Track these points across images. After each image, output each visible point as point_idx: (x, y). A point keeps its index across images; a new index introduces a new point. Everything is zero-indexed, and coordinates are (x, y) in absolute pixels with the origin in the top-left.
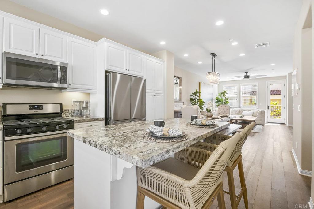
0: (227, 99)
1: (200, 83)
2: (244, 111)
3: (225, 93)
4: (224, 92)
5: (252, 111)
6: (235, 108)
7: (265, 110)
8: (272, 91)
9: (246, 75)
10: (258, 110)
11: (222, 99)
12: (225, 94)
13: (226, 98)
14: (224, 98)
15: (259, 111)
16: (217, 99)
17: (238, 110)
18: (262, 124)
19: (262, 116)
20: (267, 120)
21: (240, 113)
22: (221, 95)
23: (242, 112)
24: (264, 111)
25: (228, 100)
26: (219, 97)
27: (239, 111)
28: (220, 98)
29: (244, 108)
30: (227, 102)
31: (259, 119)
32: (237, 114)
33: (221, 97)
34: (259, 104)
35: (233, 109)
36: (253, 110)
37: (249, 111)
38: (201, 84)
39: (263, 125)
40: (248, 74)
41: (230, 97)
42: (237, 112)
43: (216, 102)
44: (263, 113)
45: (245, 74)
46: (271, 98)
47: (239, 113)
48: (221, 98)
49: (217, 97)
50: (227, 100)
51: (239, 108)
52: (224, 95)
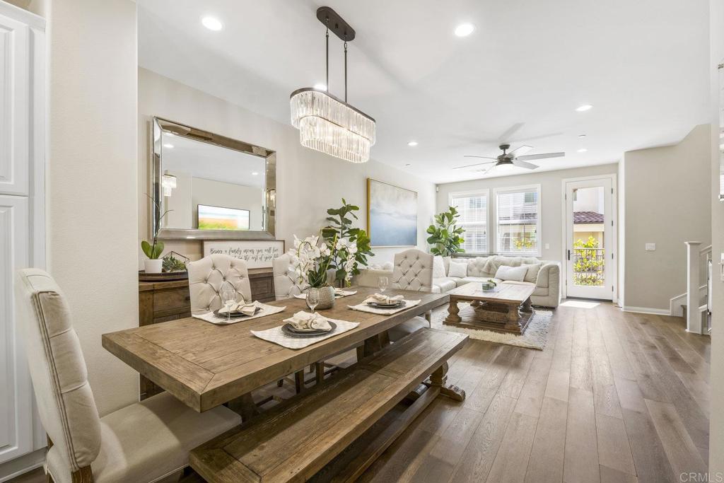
0: (459, 231)
1: (368, 181)
2: (504, 264)
3: (453, 214)
4: (450, 212)
5: (524, 266)
6: (478, 258)
7: (559, 264)
8: (577, 214)
9: (505, 154)
10: (539, 262)
11: (445, 232)
12: (455, 219)
13: (455, 227)
14: (451, 230)
15: (541, 265)
16: (432, 231)
17: (487, 264)
18: (551, 304)
19: (550, 283)
20: (563, 290)
21: (491, 272)
22: (443, 221)
23: (498, 268)
24: (557, 268)
25: (460, 236)
26: (437, 226)
27: (490, 266)
28: (439, 229)
29: (503, 258)
30: (456, 239)
31: (544, 291)
32: (485, 273)
33: (444, 227)
34: (543, 246)
35: (474, 260)
36: (526, 263)
37: (516, 265)
38: (373, 186)
39: (553, 309)
40: (508, 152)
41: (468, 226)
42: (484, 269)
43: (430, 241)
44: (553, 272)
45: (501, 152)
46: (575, 230)
47: (489, 270)
48: (442, 228)
49: (432, 227)
50: (456, 234)
51: (491, 258)
52: (450, 221)
